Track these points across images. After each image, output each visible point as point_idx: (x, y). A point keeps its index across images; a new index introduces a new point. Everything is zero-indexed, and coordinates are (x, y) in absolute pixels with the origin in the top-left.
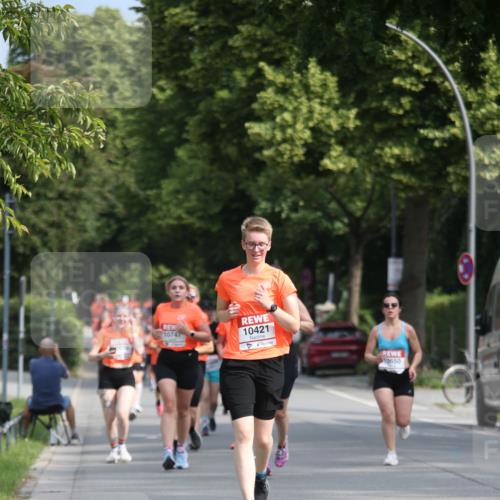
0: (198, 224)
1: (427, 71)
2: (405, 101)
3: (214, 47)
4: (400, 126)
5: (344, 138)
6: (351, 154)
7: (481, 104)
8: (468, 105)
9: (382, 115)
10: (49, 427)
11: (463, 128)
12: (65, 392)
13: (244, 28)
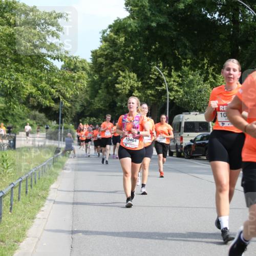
0: (103, 108)
1: (157, 74)
2: (152, 80)
3: (109, 67)
4: (151, 86)
5: (138, 89)
6: (139, 92)
7: (170, 82)
8: (167, 82)
9: (147, 83)
10: (69, 154)
11: (166, 87)
12: (73, 146)
13: (116, 63)
